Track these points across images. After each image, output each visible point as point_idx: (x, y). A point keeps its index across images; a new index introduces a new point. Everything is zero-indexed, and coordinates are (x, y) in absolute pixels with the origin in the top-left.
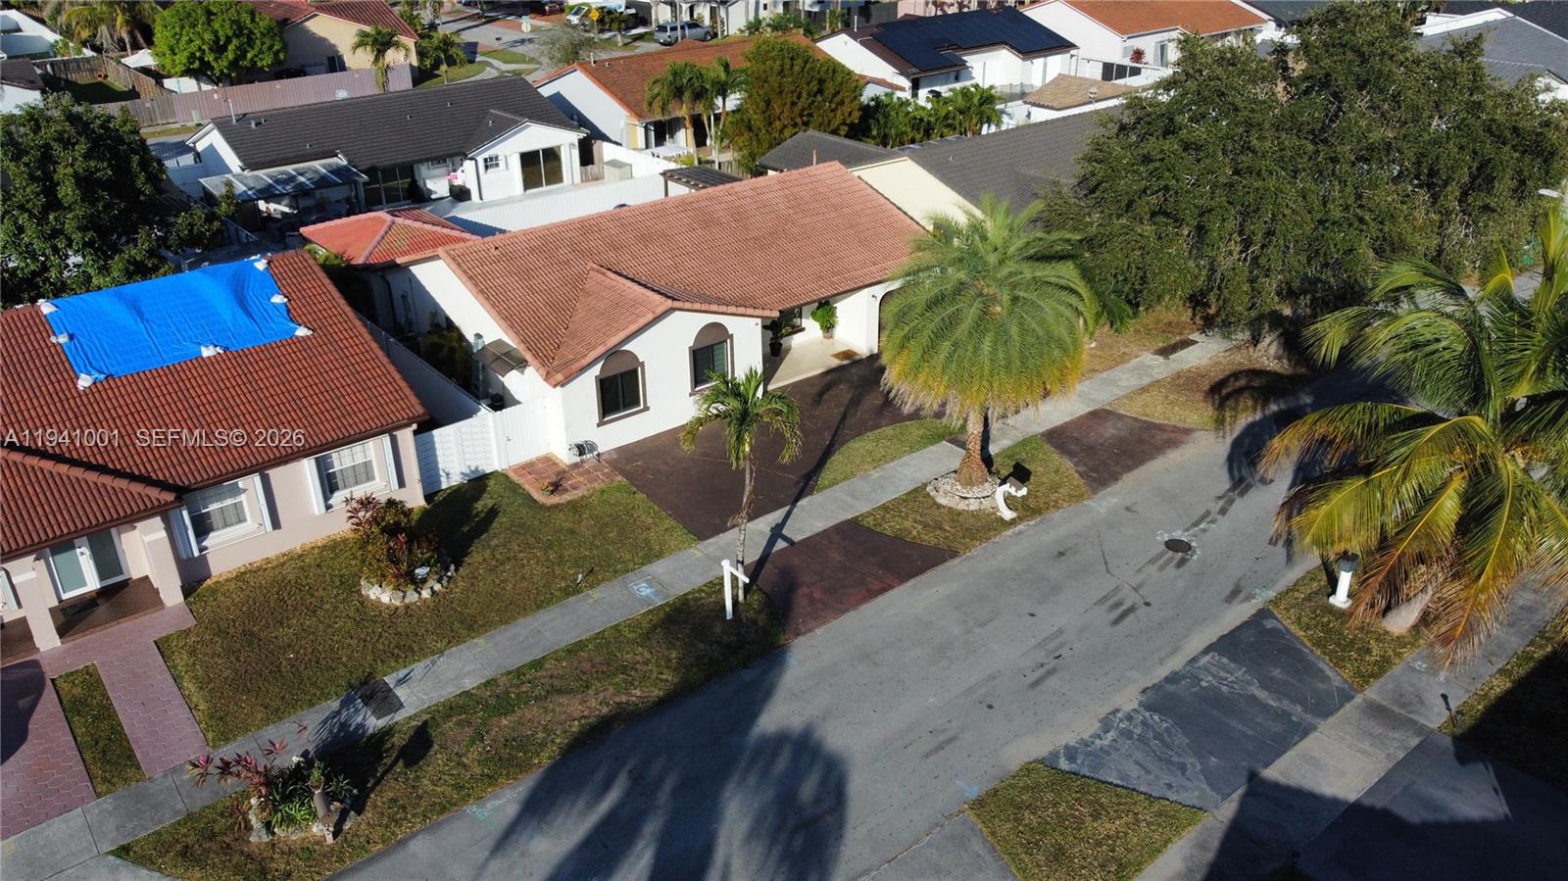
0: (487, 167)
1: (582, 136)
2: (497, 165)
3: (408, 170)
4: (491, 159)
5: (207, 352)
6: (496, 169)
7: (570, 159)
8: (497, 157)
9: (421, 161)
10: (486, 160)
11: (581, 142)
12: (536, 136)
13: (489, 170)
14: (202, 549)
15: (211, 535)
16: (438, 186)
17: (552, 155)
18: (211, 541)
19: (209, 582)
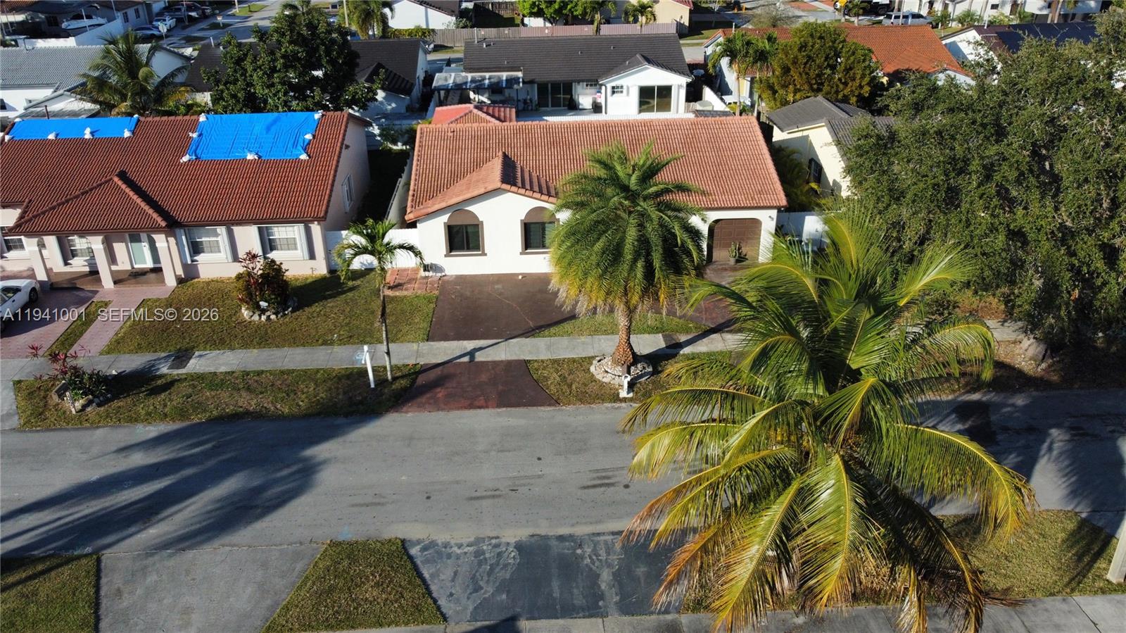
0: (613, 92)
1: (689, 80)
2: (622, 92)
3: (568, 88)
4: (618, 87)
5: (250, 157)
6: (620, 95)
7: (679, 96)
8: (622, 87)
9: (579, 82)
10: (613, 88)
11: (688, 85)
12: (655, 76)
13: (615, 95)
14: (192, 261)
15: (202, 255)
16: (585, 100)
17: (665, 92)
18: (200, 258)
19: (196, 280)
